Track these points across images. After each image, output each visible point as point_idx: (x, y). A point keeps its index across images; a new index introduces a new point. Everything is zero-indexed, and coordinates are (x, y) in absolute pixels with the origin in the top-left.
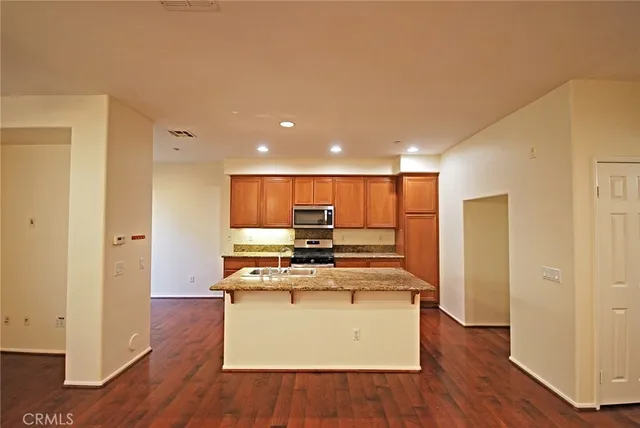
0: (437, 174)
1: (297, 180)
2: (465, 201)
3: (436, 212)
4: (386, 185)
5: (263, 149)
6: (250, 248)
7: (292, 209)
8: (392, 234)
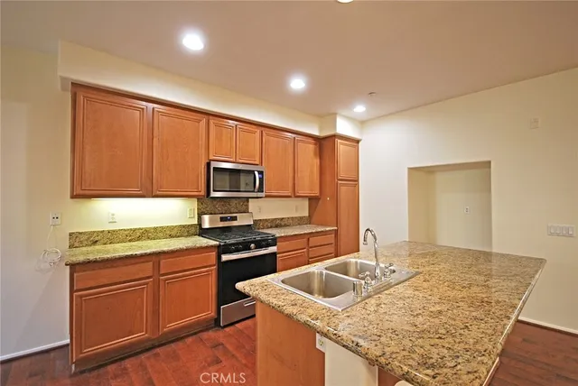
0: (358, 141)
2: (410, 169)
3: (357, 181)
5: (193, 41)
6: (112, 237)
7: (208, 165)
8: (306, 203)
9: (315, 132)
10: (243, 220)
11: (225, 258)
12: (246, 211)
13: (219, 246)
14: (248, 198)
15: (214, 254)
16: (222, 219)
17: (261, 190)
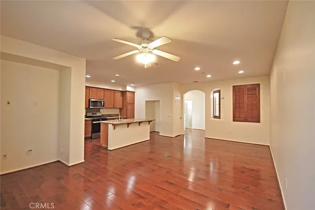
0: (134, 92)
1: (91, 89)
3: (134, 103)
4: (120, 94)
7: (89, 100)
8: (119, 110)
9: (121, 90)
10: (98, 114)
11: (94, 122)
12: (99, 112)
13: (92, 120)
14: (100, 109)
15: (91, 121)
16: (93, 114)
17: (104, 106)
